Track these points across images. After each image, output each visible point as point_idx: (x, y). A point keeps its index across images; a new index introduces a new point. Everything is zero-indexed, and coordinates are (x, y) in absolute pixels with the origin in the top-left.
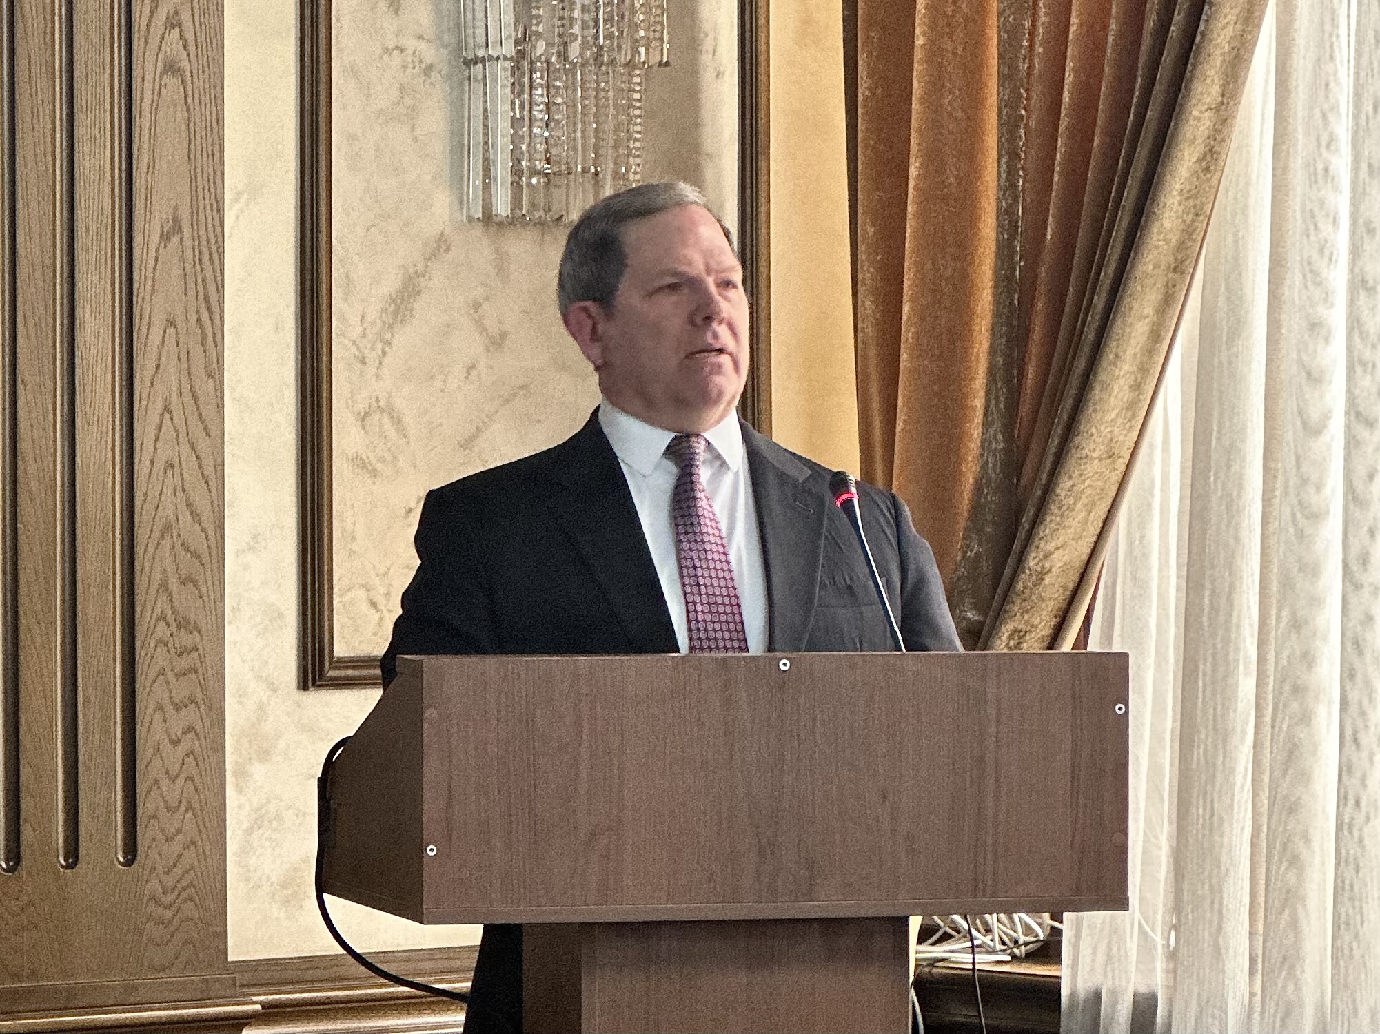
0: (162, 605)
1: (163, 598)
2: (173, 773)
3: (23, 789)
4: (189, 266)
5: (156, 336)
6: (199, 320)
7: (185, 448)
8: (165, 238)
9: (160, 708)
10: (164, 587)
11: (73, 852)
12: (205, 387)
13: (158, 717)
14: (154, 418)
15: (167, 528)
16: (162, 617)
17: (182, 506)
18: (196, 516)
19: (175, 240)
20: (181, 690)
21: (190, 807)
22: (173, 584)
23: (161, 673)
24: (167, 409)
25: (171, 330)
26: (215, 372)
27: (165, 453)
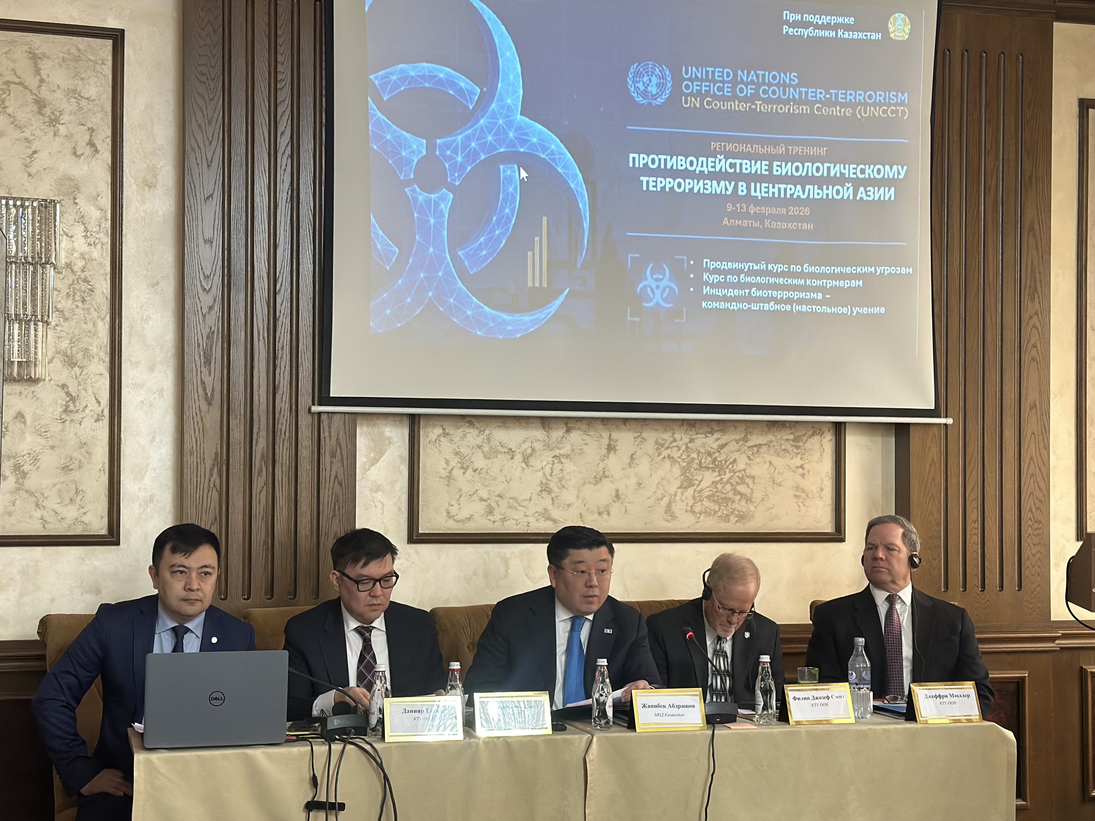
0: (1030, 515)
1: (1030, 513)
2: (1033, 564)
3: (986, 568)
4: (1039, 416)
5: (1028, 437)
6: (1042, 433)
7: (1037, 469)
8: (1031, 408)
9: (1029, 545)
10: (1030, 509)
11: (1002, 587)
12: (1044, 452)
13: (1029, 548)
14: (1027, 461)
15: (1032, 493)
16: (1030, 519)
17: (1036, 486)
18: (1041, 490)
19: (1034, 410)
20: (1036, 540)
21: (1039, 575)
22: (1034, 509)
23: (1030, 535)
24: (1032, 458)
25: (1033, 436)
26: (1047, 448)
27: (1031, 471)
